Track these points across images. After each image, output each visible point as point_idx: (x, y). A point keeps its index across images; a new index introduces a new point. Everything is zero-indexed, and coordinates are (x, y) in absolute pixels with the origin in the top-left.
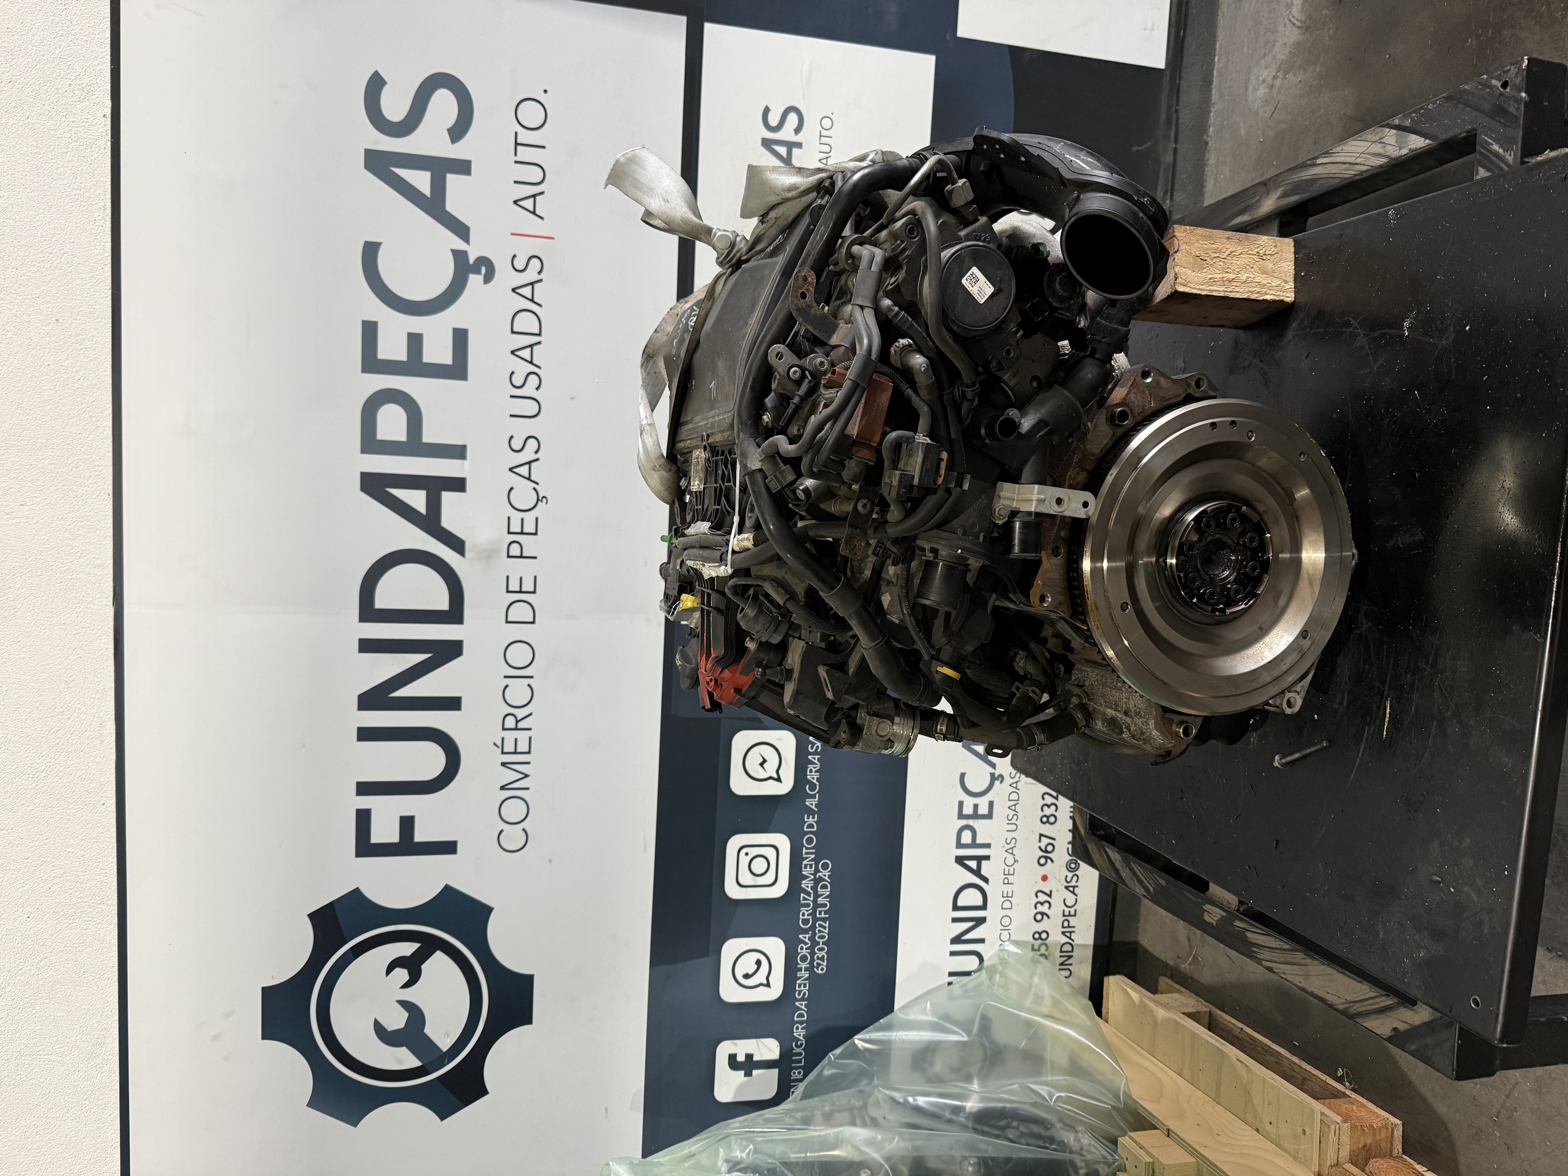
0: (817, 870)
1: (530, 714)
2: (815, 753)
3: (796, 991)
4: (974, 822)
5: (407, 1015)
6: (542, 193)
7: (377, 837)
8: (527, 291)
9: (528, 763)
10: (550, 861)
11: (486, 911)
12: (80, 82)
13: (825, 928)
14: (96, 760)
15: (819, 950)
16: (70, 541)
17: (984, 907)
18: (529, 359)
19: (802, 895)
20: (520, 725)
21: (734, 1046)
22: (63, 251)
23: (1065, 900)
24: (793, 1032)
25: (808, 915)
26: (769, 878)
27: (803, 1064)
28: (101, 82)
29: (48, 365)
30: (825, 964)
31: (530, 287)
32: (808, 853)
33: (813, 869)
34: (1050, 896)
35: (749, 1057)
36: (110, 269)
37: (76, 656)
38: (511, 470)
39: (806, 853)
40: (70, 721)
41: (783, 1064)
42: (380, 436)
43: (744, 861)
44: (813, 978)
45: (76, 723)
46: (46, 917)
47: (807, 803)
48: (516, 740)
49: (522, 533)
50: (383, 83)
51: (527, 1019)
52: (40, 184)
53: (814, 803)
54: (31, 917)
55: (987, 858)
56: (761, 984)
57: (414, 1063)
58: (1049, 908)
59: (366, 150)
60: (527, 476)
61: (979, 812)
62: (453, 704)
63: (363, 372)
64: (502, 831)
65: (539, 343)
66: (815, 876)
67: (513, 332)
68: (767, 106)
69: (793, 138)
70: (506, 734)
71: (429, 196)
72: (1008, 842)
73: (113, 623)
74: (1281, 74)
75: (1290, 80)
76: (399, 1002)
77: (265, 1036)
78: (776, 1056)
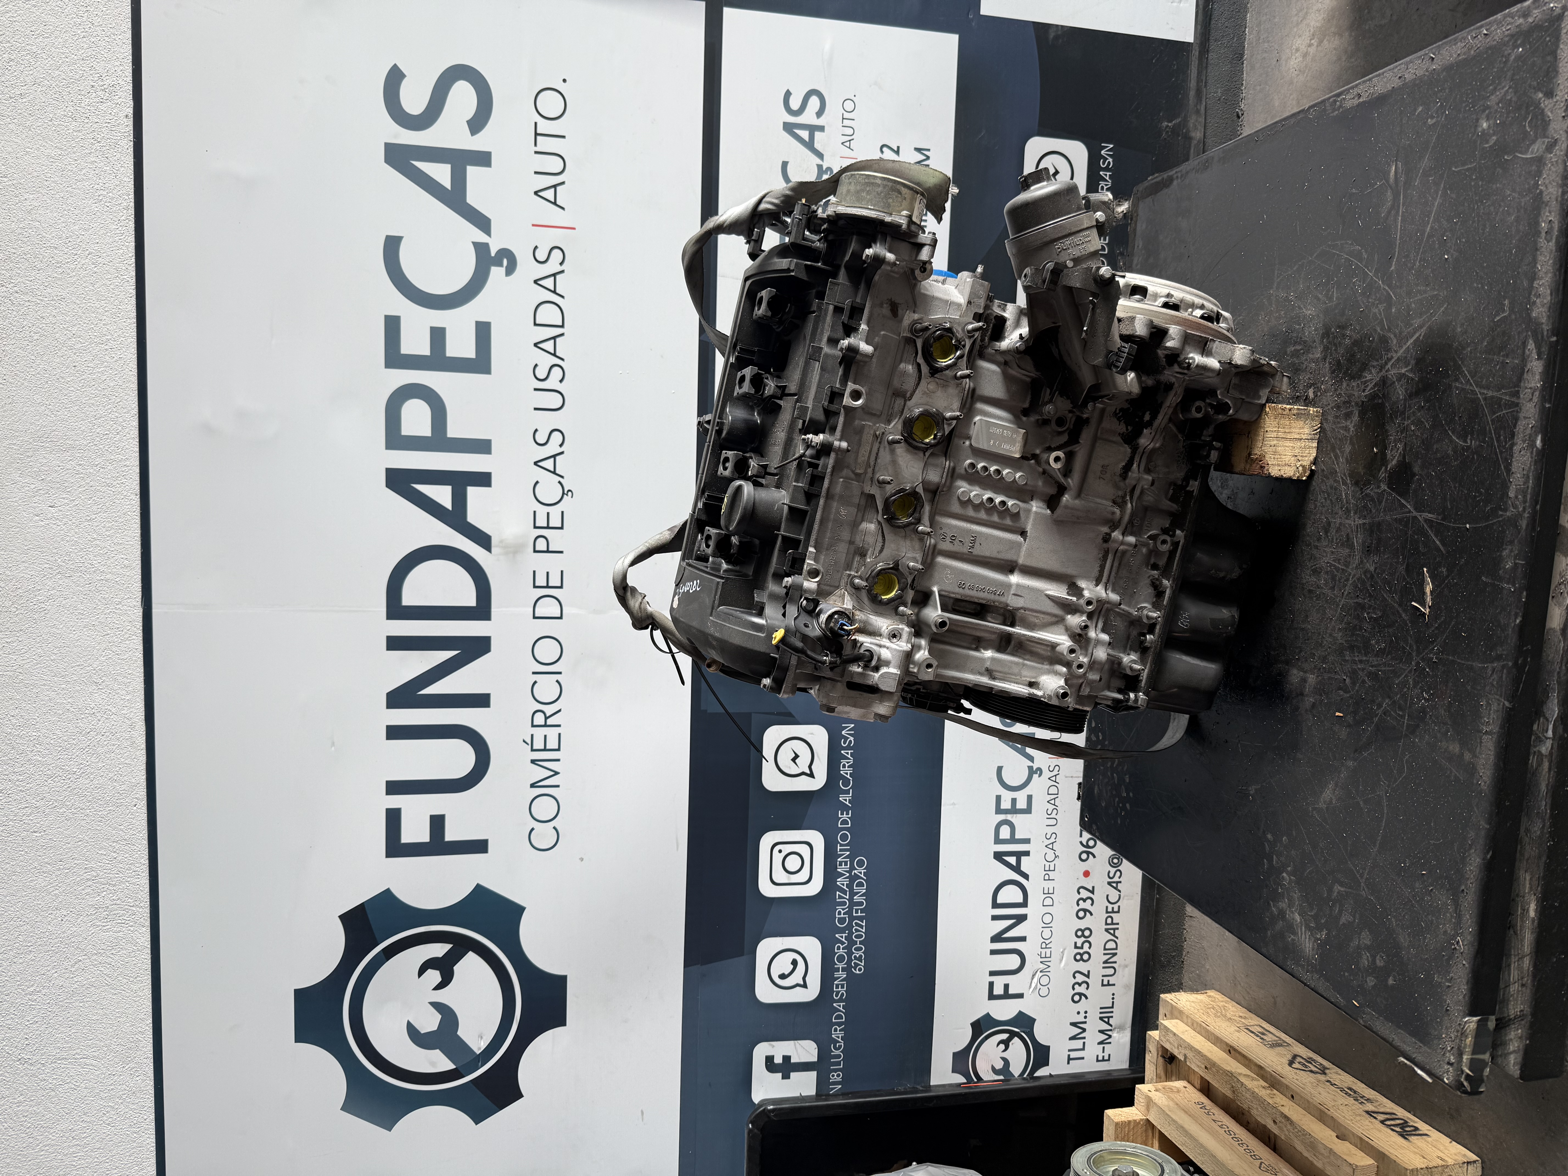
0: (852, 868)
1: (560, 711)
2: (848, 748)
3: (833, 992)
4: (1012, 817)
5: (440, 1016)
6: (563, 183)
7: (407, 836)
8: (549, 283)
9: (558, 760)
10: (582, 859)
11: (517, 911)
12: (102, 83)
13: (862, 927)
14: (127, 762)
15: (856, 949)
16: (98, 542)
17: (1024, 904)
18: (552, 352)
19: (838, 893)
20: (549, 722)
21: (771, 1047)
23: (1108, 896)
24: (831, 1034)
25: (844, 914)
26: (803, 876)
27: (842, 1066)
28: (123, 83)
30: (863, 964)
31: (552, 278)
32: (843, 851)
33: (848, 866)
34: (1092, 892)
35: (787, 1059)
36: (134, 269)
38: (536, 463)
39: (841, 850)
40: (100, 722)
41: (821, 1066)
42: (405, 432)
43: (778, 858)
44: (851, 978)
45: (107, 725)
46: (80, 919)
47: (840, 799)
48: (545, 736)
49: (548, 527)
50: (403, 76)
51: (561, 1021)
53: (848, 798)
55: (1027, 853)
56: (797, 985)
57: (448, 1065)
58: (1092, 905)
59: (386, 144)
60: (552, 470)
61: (1018, 807)
62: (481, 701)
63: (386, 367)
64: (533, 829)
65: (562, 335)
66: (850, 873)
67: (535, 324)
68: (788, 90)
69: (815, 121)
70: (535, 731)
71: (449, 188)
72: (1048, 837)
73: (141, 624)
74: (1314, 42)
75: (1324, 48)
76: (432, 1004)
77: (299, 1039)
78: (814, 1058)
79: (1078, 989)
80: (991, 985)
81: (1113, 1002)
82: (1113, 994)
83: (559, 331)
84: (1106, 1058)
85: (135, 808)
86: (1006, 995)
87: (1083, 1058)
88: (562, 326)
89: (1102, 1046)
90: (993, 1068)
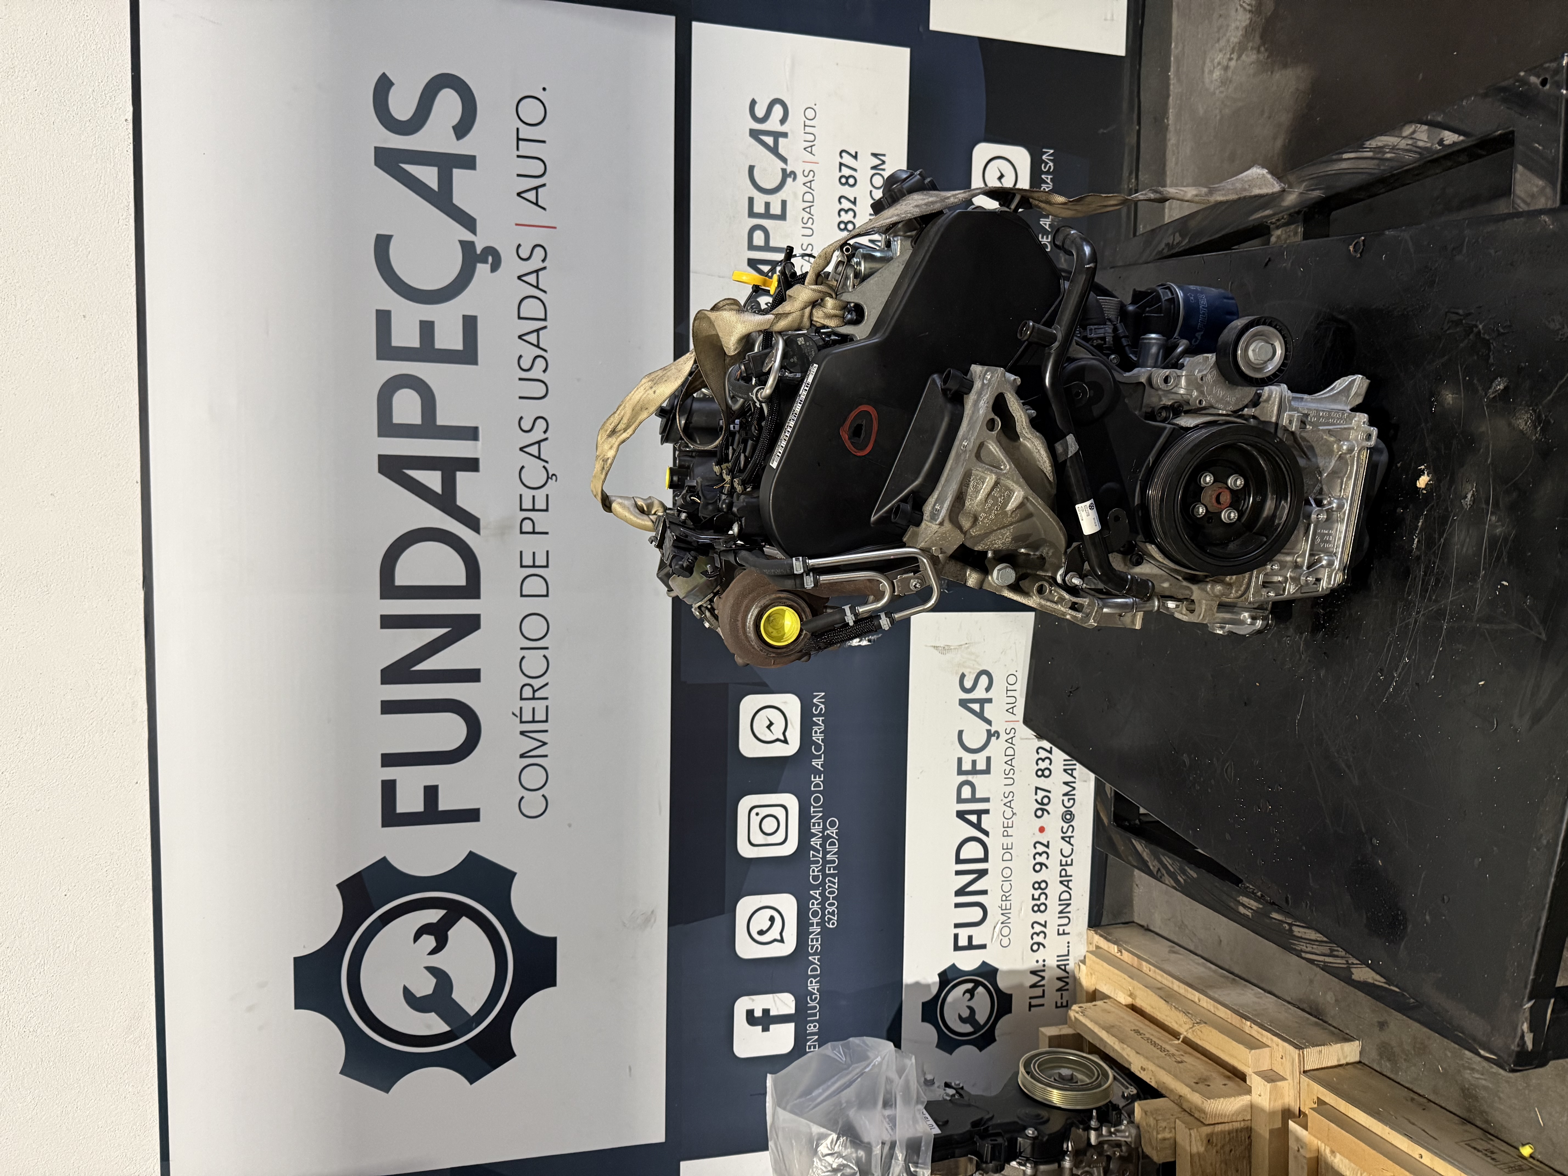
0: (825, 828)
1: (547, 684)
2: (819, 715)
3: (809, 946)
4: (973, 778)
5: (435, 980)
6: (544, 185)
7: (401, 808)
8: (532, 279)
9: (546, 731)
10: (570, 825)
11: (508, 876)
12: (101, 88)
13: (834, 883)
15: (830, 905)
17: (985, 859)
18: (536, 343)
19: (811, 852)
20: (537, 695)
21: (751, 1001)
22: (88, 249)
23: (1061, 850)
24: (808, 986)
25: (818, 872)
26: (779, 837)
27: (818, 1017)
28: (122, 88)
29: (76, 359)
30: (836, 918)
31: (535, 275)
32: (816, 812)
33: (821, 827)
34: (1047, 846)
35: (766, 1012)
37: (106, 640)
38: (521, 449)
39: (814, 812)
41: (799, 1018)
42: (396, 420)
43: (755, 821)
44: (825, 932)
45: (109, 705)
46: (83, 895)
47: (813, 763)
48: (534, 709)
49: (534, 510)
50: (391, 84)
51: (551, 981)
53: (820, 763)
55: (987, 812)
56: (775, 940)
57: (443, 1028)
58: (1047, 858)
59: (376, 148)
60: (537, 454)
61: (978, 767)
62: (472, 676)
63: (379, 358)
64: (522, 798)
65: (545, 327)
66: (823, 833)
67: (519, 318)
68: (753, 99)
69: (779, 128)
70: (524, 704)
71: (436, 190)
72: (1006, 796)
73: (143, 606)
74: (1235, 56)
75: (1244, 62)
76: (427, 968)
77: (298, 1006)
78: (792, 1011)
79: (1036, 939)
80: (956, 937)
81: (1068, 950)
82: (1068, 943)
83: (542, 324)
84: (1064, 1004)
85: (137, 785)
86: (970, 946)
87: (1042, 1005)
88: (545, 319)
89: (1059, 993)
90: (960, 1017)
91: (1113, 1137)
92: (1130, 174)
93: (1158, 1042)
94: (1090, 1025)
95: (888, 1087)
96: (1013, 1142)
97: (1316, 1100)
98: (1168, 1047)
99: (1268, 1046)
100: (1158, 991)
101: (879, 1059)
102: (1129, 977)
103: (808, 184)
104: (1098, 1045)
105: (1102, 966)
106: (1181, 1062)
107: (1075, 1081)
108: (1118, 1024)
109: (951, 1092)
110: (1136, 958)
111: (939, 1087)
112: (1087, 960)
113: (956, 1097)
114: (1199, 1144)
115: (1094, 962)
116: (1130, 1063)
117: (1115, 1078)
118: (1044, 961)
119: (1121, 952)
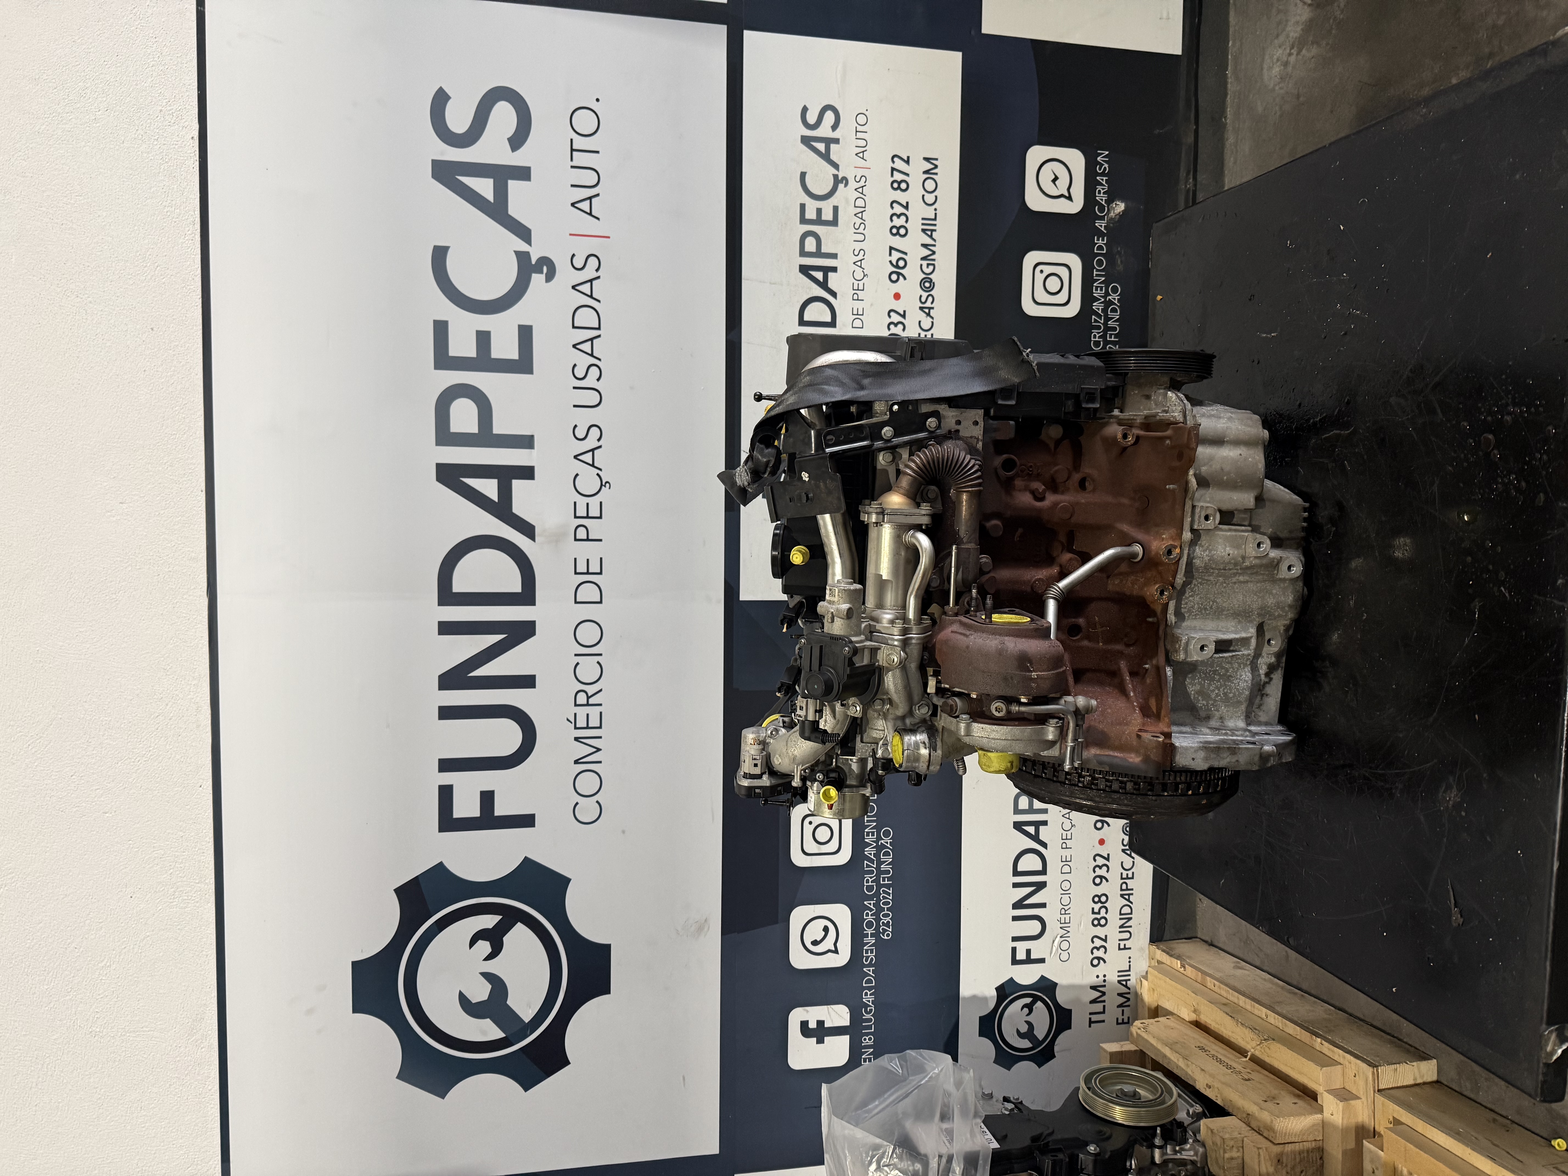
0: (879, 838)
1: (601, 690)
3: (864, 957)
5: (491, 986)
6: (598, 195)
7: (458, 813)
8: (586, 288)
9: (600, 737)
10: (624, 832)
11: (564, 882)
12: (170, 108)
13: (889, 894)
14: (193, 744)
15: (884, 916)
16: (166, 536)
17: (1044, 872)
18: (590, 352)
19: (865, 862)
20: (591, 701)
21: (805, 1013)
22: (157, 264)
23: (1122, 863)
24: (863, 998)
25: (872, 882)
26: (833, 846)
27: (873, 1030)
28: (189, 107)
29: (145, 371)
30: (891, 930)
31: (589, 284)
32: (871, 821)
33: (875, 837)
34: (1108, 859)
35: (820, 1023)
36: (200, 280)
37: (172, 646)
38: (576, 457)
39: (868, 821)
40: (168, 707)
41: (853, 1030)
42: (454, 428)
44: (880, 944)
45: (174, 709)
46: (148, 896)
48: (588, 715)
49: (587, 517)
50: (448, 98)
51: (605, 989)
52: (134, 203)
54: (133, 897)
55: (1045, 823)
56: (829, 951)
57: (497, 1034)
58: (1108, 871)
59: (433, 161)
60: (591, 463)
62: (527, 682)
63: (436, 368)
64: (577, 804)
65: (599, 336)
66: (877, 843)
67: (574, 327)
68: (805, 106)
69: (831, 134)
70: (578, 710)
71: (492, 201)
73: (207, 613)
74: (1294, 51)
75: (1304, 56)
76: (483, 974)
77: (355, 1010)
78: (847, 1023)
79: (1097, 953)
80: (1014, 950)
81: (1130, 965)
82: (1130, 958)
83: (596, 333)
84: (1126, 1020)
85: (201, 788)
86: (1029, 960)
87: (1103, 1021)
88: (599, 328)
89: (1120, 1009)
90: (1018, 1031)
91: (1178, 1156)
92: (1188, 173)
93: (1223, 1059)
94: (1153, 1041)
95: (946, 1100)
96: (1074, 1159)
97: (1391, 1119)
98: (1234, 1065)
99: (1341, 1064)
100: (1222, 1007)
101: (936, 1071)
102: (1193, 992)
103: (860, 190)
104: (1161, 1063)
105: (1165, 982)
106: (1249, 1080)
107: (1138, 1098)
108: (1182, 1040)
109: (1010, 1106)
110: (1200, 973)
111: (997, 1101)
112: (1149, 975)
113: (1015, 1111)
114: (1268, 1164)
115: (1156, 977)
116: (1195, 1081)
117: (1179, 1096)
118: (1105, 976)
119: (1184, 967)
